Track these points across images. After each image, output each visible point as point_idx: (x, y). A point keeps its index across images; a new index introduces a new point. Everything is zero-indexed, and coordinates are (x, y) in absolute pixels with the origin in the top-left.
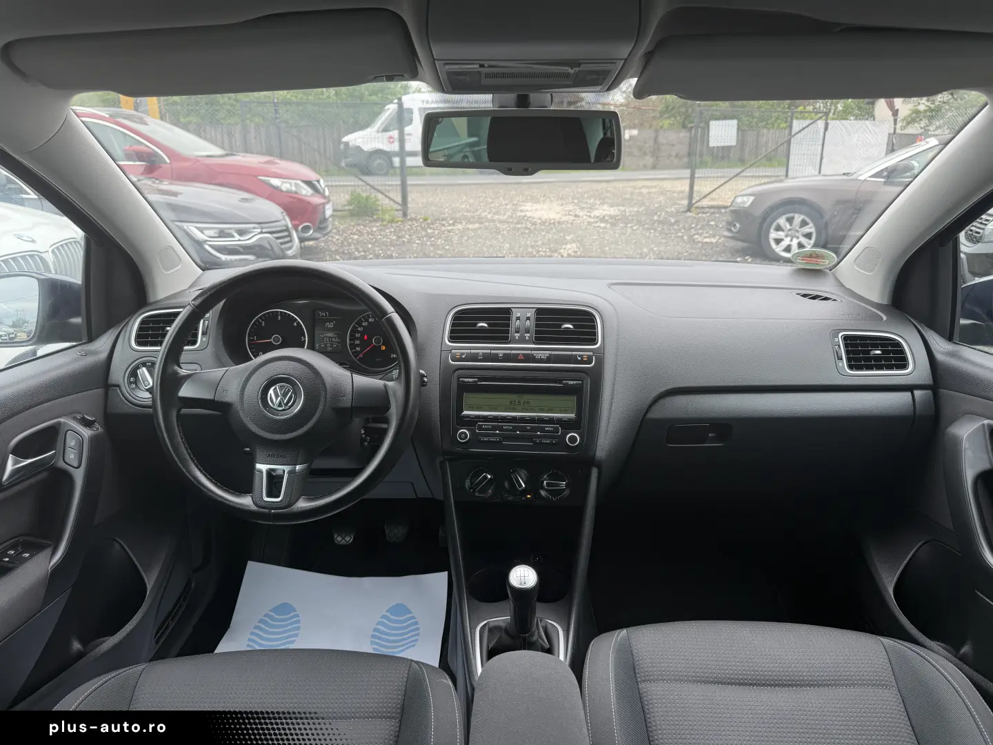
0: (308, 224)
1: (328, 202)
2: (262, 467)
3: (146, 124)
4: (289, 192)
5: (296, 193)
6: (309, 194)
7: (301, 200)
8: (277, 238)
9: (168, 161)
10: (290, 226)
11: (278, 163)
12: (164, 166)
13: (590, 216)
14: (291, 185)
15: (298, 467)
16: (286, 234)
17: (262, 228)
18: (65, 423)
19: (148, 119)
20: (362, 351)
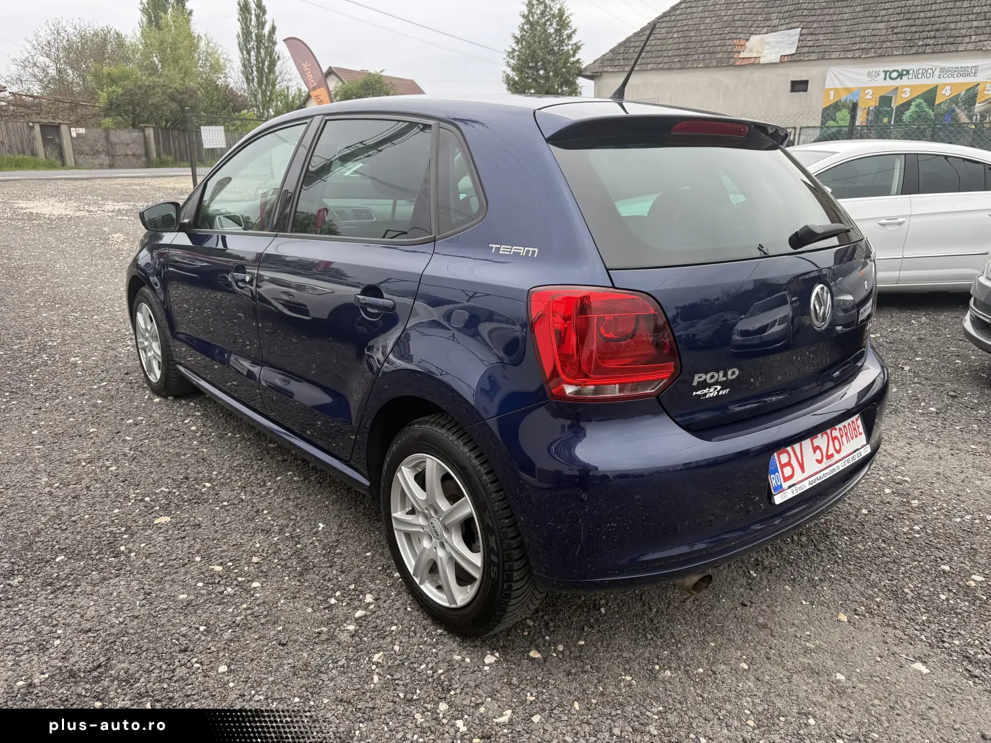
13: (104, 211)
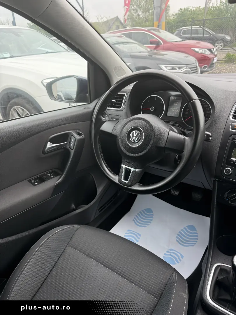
0: (206, 65)
1: (215, 57)
2: (124, 166)
3: (160, 32)
4: (201, 53)
5: (204, 54)
6: (209, 54)
7: (205, 56)
8: (192, 70)
9: (162, 44)
10: (198, 65)
11: (201, 43)
12: (161, 46)
14: (202, 50)
15: (137, 170)
16: (195, 69)
17: (187, 66)
18: (71, 132)
19: (161, 30)
20: (188, 117)
